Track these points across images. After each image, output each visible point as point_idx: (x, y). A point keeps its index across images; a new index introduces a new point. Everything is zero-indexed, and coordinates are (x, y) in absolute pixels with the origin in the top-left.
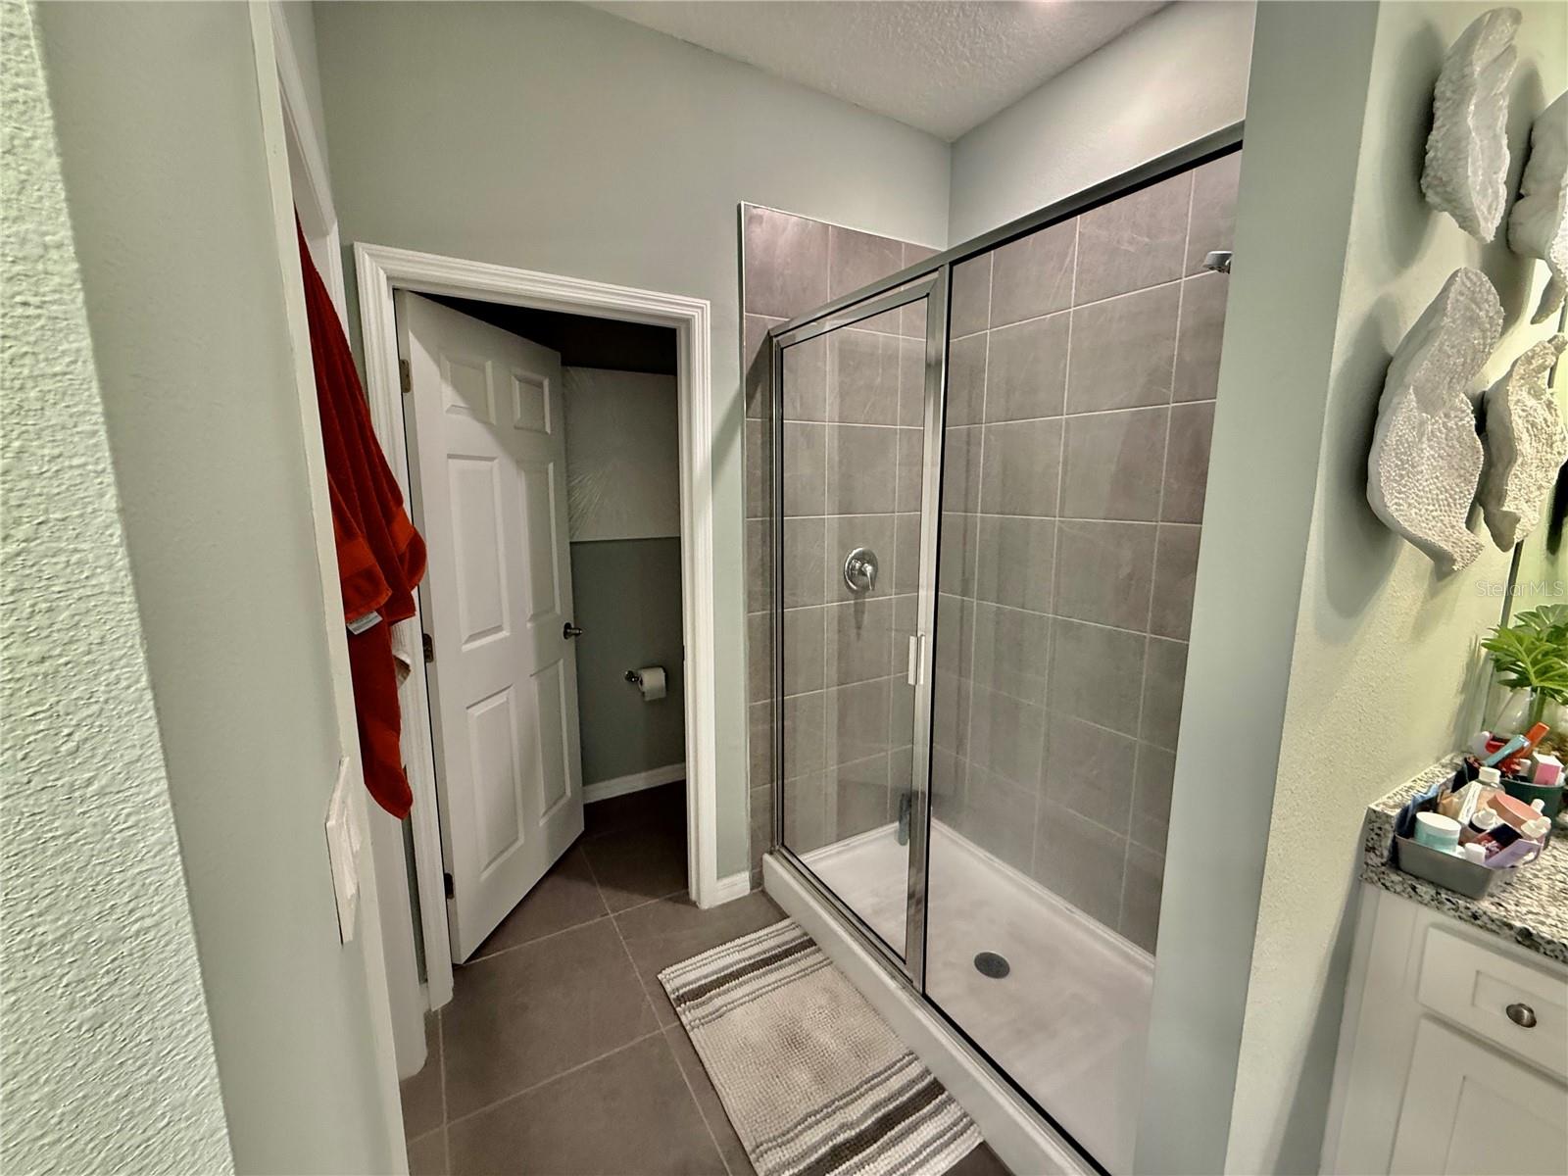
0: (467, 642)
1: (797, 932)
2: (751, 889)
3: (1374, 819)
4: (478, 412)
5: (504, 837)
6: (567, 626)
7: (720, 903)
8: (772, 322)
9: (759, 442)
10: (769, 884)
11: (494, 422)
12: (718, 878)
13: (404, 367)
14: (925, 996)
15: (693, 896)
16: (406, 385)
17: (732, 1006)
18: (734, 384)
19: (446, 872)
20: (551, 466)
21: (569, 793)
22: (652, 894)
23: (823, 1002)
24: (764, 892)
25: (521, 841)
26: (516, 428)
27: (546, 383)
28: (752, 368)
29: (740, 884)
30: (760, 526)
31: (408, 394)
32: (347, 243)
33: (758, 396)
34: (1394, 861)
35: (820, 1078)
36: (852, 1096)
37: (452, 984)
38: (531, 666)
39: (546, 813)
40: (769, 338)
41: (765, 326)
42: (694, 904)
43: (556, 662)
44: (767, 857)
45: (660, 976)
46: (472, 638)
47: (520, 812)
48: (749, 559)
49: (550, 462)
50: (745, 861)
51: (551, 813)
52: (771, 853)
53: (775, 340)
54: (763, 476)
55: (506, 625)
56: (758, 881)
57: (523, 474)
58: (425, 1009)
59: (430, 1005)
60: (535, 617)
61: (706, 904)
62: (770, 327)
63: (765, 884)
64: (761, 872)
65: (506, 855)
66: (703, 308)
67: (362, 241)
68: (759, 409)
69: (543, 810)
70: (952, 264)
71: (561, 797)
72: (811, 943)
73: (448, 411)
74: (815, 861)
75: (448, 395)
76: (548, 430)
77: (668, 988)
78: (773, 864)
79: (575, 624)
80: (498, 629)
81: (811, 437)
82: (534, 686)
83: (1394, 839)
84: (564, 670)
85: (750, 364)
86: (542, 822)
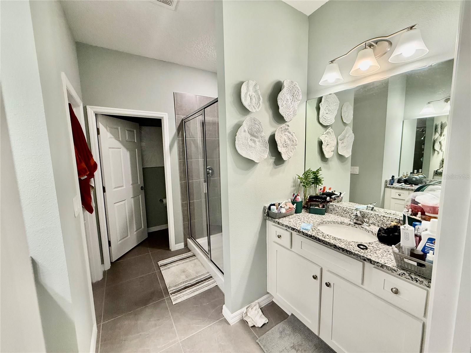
0: (114, 189)
1: (192, 254)
2: (184, 247)
3: (265, 207)
4: (117, 138)
5: (124, 235)
6: (142, 187)
7: (176, 250)
8: (183, 117)
9: (181, 143)
10: (189, 246)
11: (121, 140)
12: (175, 244)
13: (98, 130)
14: (211, 260)
15: (170, 249)
16: (98, 133)
17: (172, 267)
18: (174, 131)
19: (109, 240)
20: (136, 150)
21: (143, 227)
22: (161, 249)
23: (193, 265)
24: (187, 248)
25: (129, 236)
26: (127, 141)
27: (135, 131)
28: (179, 127)
29: (181, 246)
30: (182, 162)
31: (99, 135)
32: (85, 105)
33: (180, 133)
34: (268, 215)
35: (187, 277)
36: (192, 279)
37: (110, 266)
38: (131, 195)
39: (136, 231)
40: (182, 120)
41: (182, 118)
42: (170, 250)
43: (139, 195)
44: (188, 239)
45: (158, 263)
46: (116, 188)
47: (129, 229)
48: (180, 169)
49: (136, 149)
50: (183, 240)
51: (137, 231)
52: (189, 238)
53: (184, 121)
54: (182, 151)
55: (124, 185)
56: (186, 245)
57: (129, 151)
58: (103, 270)
59: (104, 269)
60: (132, 184)
61: (172, 250)
62: (183, 118)
63: (188, 246)
64: (187, 243)
65: (125, 239)
66: (166, 115)
67: (88, 105)
68: (181, 136)
69: (135, 230)
70: (204, 108)
71: (140, 228)
72: (195, 255)
73: (109, 138)
74: (199, 241)
75: (109, 135)
76: (136, 141)
77: (159, 264)
78: (189, 241)
79: (144, 186)
80: (122, 186)
81: (195, 142)
82: (132, 200)
83: (268, 211)
84: (141, 197)
85: (178, 126)
86: (135, 233)
